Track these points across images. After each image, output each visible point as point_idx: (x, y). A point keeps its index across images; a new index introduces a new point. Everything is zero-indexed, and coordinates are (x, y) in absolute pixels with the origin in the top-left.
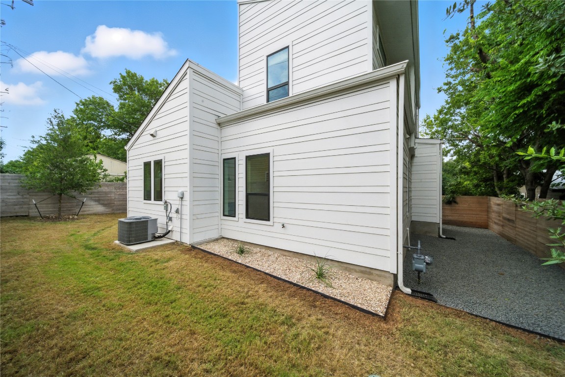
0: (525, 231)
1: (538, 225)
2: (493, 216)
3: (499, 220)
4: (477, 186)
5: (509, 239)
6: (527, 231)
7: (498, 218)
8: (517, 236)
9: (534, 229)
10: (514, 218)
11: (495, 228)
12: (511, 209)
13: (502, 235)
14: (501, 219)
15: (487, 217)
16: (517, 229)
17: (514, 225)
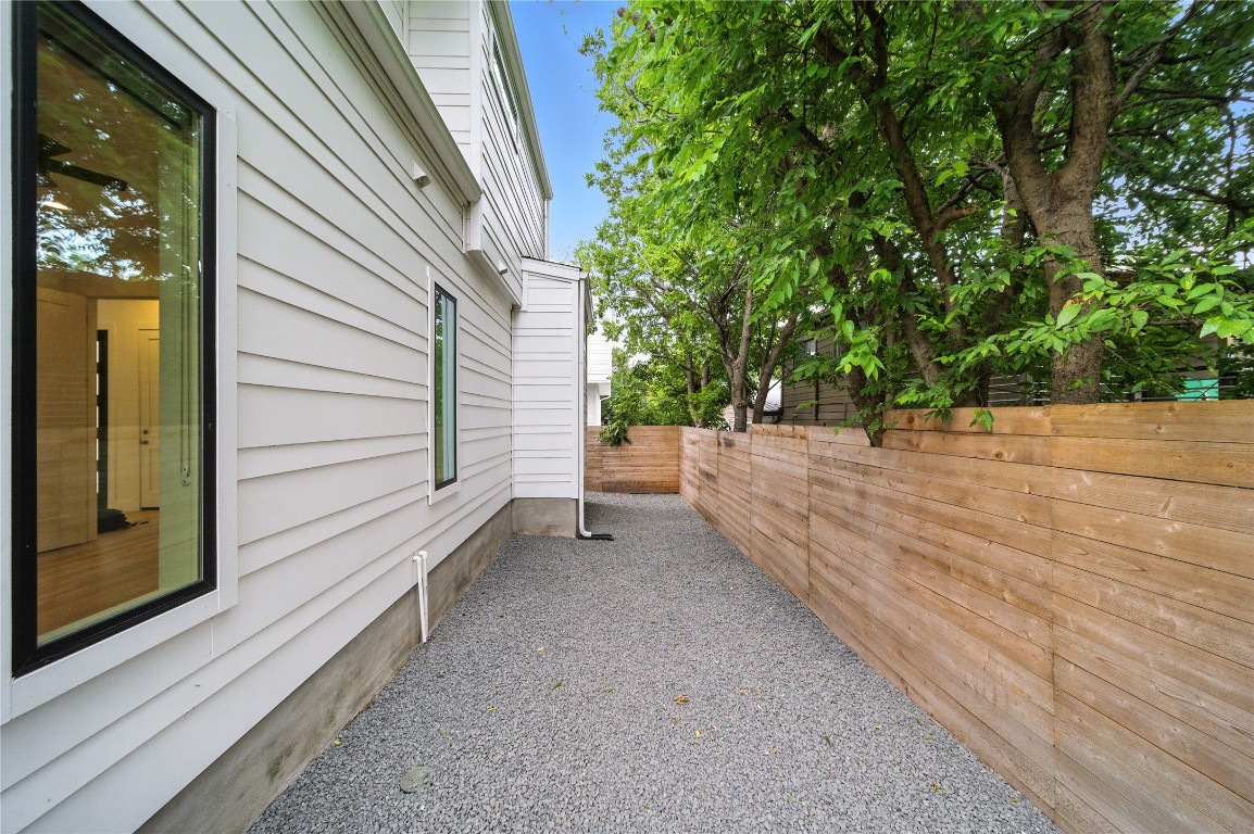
0: (732, 500)
1: (754, 488)
2: (687, 465)
3: (695, 475)
4: (664, 406)
5: (708, 518)
6: (736, 502)
7: (692, 470)
8: (720, 512)
9: (747, 497)
10: (714, 472)
11: (689, 493)
12: (712, 450)
13: (700, 509)
14: (697, 472)
15: (676, 468)
16: (720, 496)
17: (715, 487)
